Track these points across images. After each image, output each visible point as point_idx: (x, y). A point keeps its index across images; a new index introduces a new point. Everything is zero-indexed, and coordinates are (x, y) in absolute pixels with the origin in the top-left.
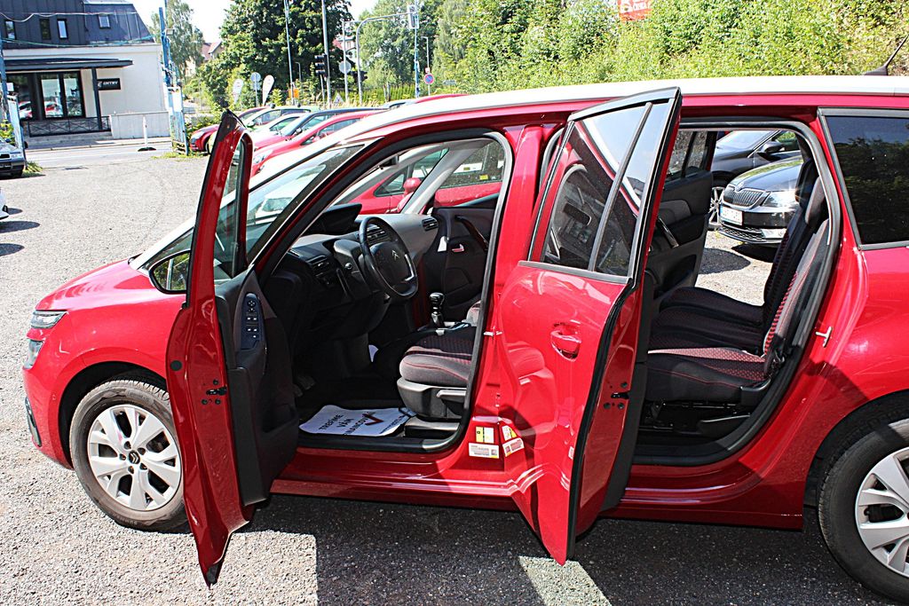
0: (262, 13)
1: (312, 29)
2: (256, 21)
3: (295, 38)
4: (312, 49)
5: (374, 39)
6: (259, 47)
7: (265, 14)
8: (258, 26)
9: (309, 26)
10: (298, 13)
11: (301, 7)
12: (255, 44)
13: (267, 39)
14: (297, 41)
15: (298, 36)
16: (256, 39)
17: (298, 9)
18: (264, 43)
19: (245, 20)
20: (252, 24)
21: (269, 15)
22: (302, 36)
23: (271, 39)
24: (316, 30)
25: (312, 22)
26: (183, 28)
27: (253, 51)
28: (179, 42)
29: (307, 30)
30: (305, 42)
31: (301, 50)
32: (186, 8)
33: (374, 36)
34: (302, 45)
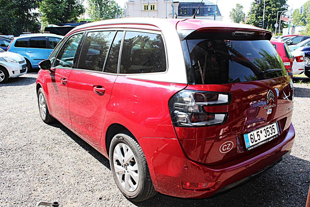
0: (259, 9)
1: (273, 14)
2: (257, 11)
3: (268, 16)
4: (273, 20)
5: (299, 17)
6: (257, 18)
7: (260, 9)
8: (257, 12)
9: (273, 13)
10: (270, 9)
11: (271, 7)
12: (256, 18)
13: (259, 16)
14: (268, 17)
15: (269, 15)
16: (256, 16)
17: (270, 7)
18: (258, 17)
19: (254, 11)
20: (256, 12)
21: (261, 9)
22: (270, 16)
23: (260, 16)
24: (275, 14)
25: (274, 12)
26: (240, 13)
27: (255, 20)
28: (238, 16)
29: (272, 14)
30: (271, 17)
31: (269, 20)
32: (242, 7)
33: (299, 16)
34: (270, 18)
